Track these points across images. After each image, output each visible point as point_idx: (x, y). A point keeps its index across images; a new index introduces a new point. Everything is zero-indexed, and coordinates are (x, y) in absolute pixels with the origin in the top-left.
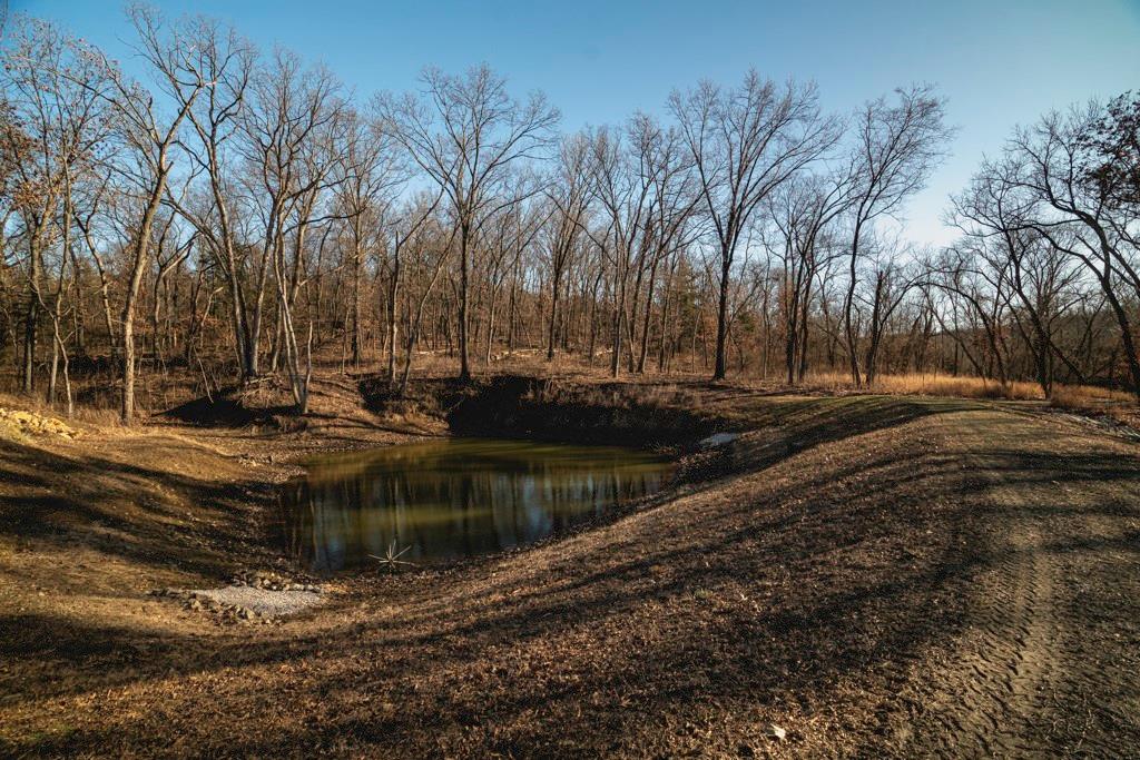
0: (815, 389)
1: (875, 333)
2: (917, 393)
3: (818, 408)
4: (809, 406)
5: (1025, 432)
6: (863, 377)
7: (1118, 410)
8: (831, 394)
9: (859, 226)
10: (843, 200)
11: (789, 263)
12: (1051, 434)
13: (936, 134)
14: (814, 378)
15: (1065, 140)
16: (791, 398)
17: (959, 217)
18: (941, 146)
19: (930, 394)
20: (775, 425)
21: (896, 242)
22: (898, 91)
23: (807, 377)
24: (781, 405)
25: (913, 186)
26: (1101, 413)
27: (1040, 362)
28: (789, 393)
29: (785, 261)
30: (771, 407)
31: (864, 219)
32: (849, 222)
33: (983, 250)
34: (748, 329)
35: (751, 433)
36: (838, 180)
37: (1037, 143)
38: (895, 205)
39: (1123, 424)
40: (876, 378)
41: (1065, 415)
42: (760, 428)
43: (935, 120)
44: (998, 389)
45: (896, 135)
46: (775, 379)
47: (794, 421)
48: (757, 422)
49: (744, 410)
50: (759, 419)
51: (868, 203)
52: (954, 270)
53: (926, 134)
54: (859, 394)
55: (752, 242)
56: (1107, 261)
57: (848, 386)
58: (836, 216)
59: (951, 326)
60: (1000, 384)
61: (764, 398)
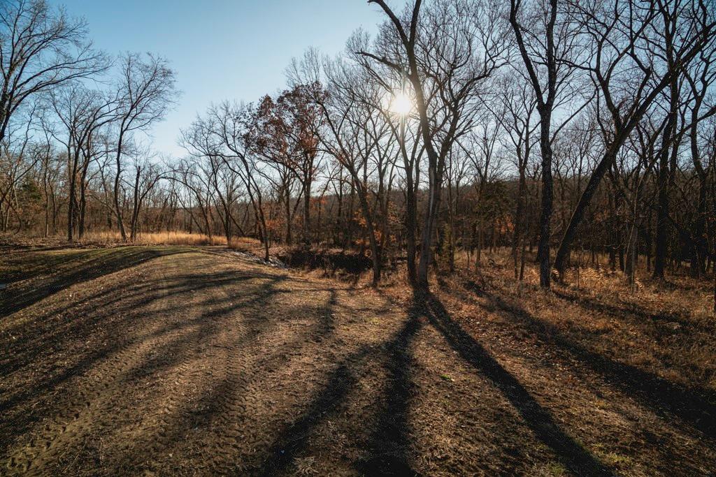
0: (90, 244)
1: (138, 206)
2: (163, 244)
3: (88, 257)
4: (81, 256)
5: (203, 263)
6: (128, 235)
7: (253, 248)
8: (104, 247)
9: (122, 133)
10: (112, 113)
11: (72, 150)
12: (214, 263)
13: (171, 90)
14: (92, 236)
15: (232, 115)
16: (68, 251)
17: (186, 143)
18: (174, 98)
19: (171, 244)
20: (47, 273)
21: (149, 149)
22: (149, 54)
23: (86, 234)
24: (56, 257)
25: (158, 117)
26: (246, 251)
27: (226, 227)
28: (67, 247)
29: (69, 148)
30: (47, 259)
31: (126, 129)
32: (116, 129)
33: (200, 164)
34: (34, 197)
35: (22, 282)
36: (108, 99)
37: (221, 113)
38: (147, 126)
39: (254, 255)
40: (138, 235)
41: (233, 252)
42: (32, 277)
43: (170, 82)
44: (206, 240)
45: (147, 82)
46: (57, 236)
47: (65, 268)
48: (30, 272)
49: (17, 263)
50: (32, 270)
51: (128, 120)
52: (185, 171)
53: (165, 88)
54: (124, 246)
55: (32, 126)
56: (249, 180)
57: (117, 241)
58: (107, 124)
59: (187, 205)
60: (208, 238)
61: (42, 252)
